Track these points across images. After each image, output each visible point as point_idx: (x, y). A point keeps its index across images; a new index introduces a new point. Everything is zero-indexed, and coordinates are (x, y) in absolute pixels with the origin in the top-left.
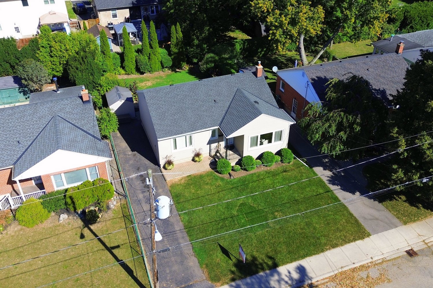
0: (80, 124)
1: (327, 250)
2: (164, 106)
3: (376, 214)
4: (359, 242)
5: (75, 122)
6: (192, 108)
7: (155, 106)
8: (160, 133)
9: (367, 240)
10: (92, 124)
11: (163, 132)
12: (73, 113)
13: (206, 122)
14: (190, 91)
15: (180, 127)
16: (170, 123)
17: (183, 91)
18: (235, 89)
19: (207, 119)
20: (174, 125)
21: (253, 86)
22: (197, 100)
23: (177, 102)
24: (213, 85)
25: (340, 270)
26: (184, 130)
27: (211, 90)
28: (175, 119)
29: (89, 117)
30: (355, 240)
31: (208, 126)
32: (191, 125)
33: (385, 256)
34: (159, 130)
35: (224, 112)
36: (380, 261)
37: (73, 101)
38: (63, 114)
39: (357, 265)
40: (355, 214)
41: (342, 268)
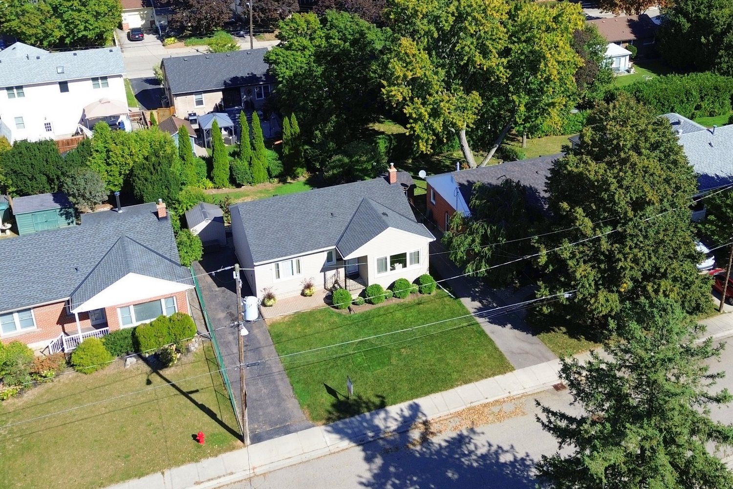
0: (154, 246)
1: (457, 386)
2: (264, 222)
3: (526, 347)
4: (498, 378)
5: (147, 243)
6: (301, 224)
7: (252, 222)
8: (257, 255)
9: (509, 375)
10: (169, 246)
11: (261, 255)
12: (146, 232)
13: (319, 241)
14: (300, 202)
15: (285, 248)
16: (270, 243)
17: (290, 203)
18: (361, 199)
19: (320, 237)
20: (276, 246)
21: (385, 195)
22: (308, 214)
23: (281, 217)
24: (331, 195)
25: (469, 405)
26: (289, 251)
27: (328, 201)
28: (278, 238)
29: (165, 238)
30: (494, 375)
31: (320, 246)
32: (299, 245)
33: (527, 390)
34: (256, 251)
35: (344, 228)
36: (520, 396)
37: (146, 219)
38: (132, 235)
39: (491, 400)
40: (502, 348)
41: (471, 402)
